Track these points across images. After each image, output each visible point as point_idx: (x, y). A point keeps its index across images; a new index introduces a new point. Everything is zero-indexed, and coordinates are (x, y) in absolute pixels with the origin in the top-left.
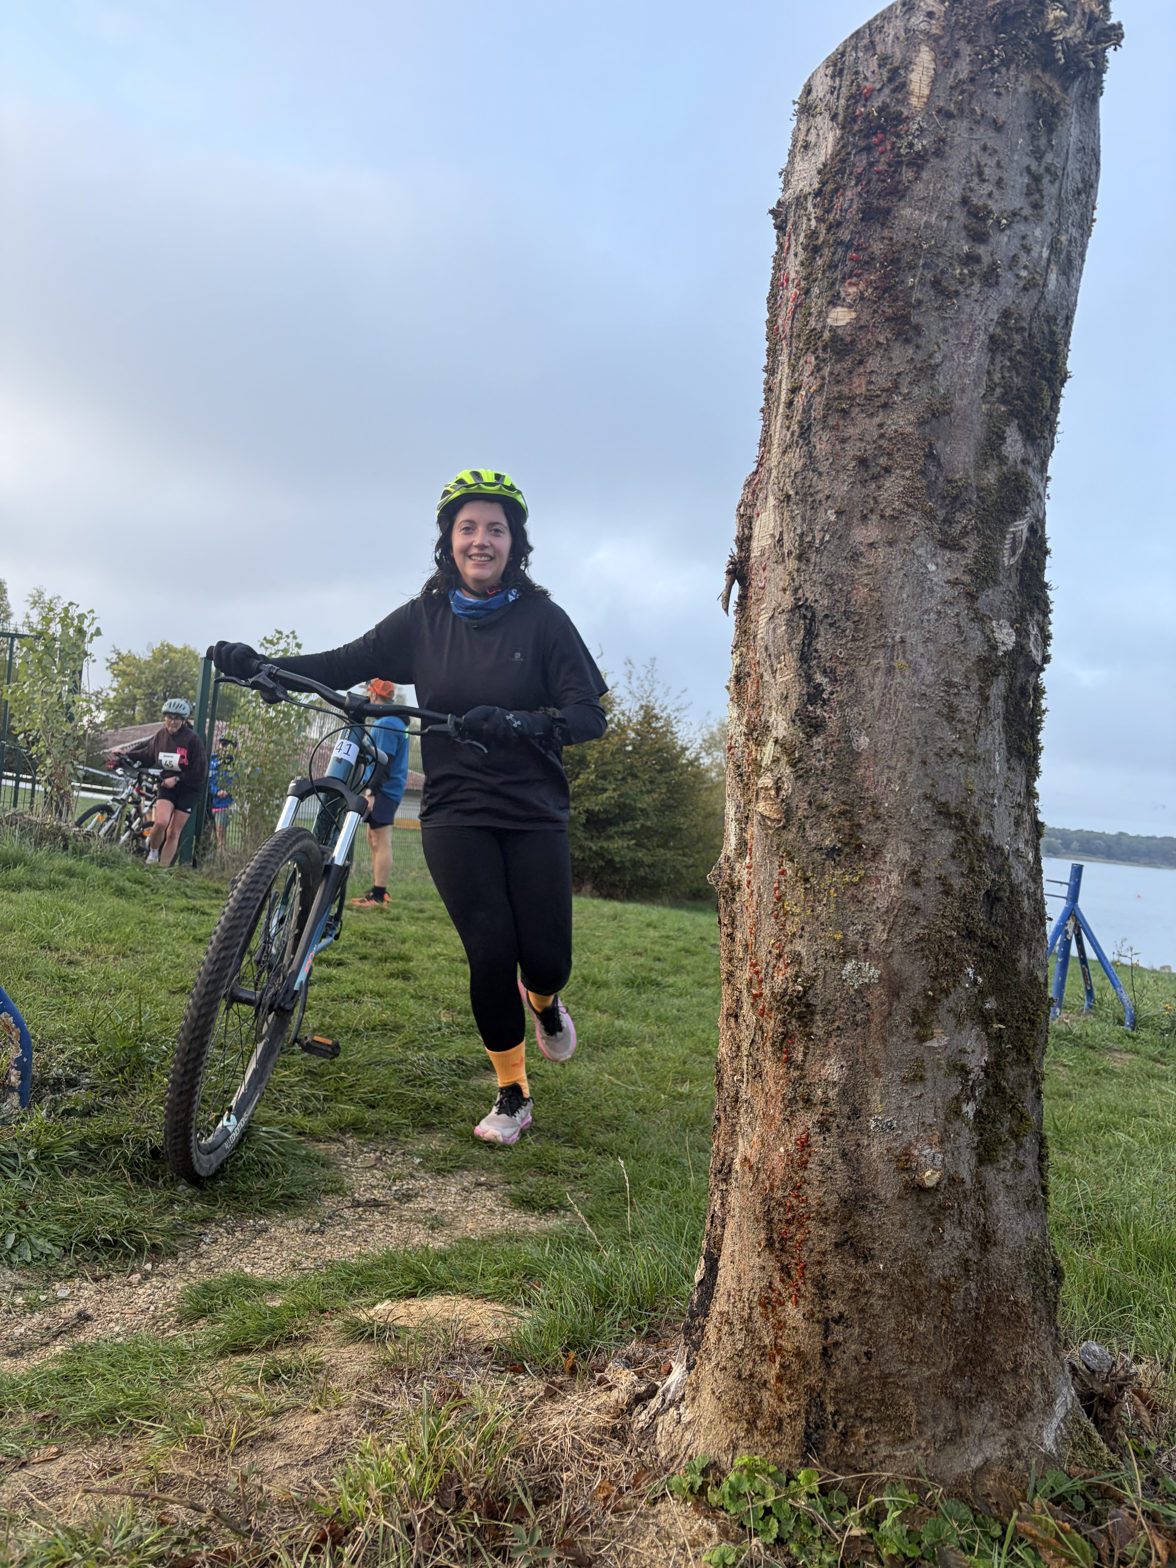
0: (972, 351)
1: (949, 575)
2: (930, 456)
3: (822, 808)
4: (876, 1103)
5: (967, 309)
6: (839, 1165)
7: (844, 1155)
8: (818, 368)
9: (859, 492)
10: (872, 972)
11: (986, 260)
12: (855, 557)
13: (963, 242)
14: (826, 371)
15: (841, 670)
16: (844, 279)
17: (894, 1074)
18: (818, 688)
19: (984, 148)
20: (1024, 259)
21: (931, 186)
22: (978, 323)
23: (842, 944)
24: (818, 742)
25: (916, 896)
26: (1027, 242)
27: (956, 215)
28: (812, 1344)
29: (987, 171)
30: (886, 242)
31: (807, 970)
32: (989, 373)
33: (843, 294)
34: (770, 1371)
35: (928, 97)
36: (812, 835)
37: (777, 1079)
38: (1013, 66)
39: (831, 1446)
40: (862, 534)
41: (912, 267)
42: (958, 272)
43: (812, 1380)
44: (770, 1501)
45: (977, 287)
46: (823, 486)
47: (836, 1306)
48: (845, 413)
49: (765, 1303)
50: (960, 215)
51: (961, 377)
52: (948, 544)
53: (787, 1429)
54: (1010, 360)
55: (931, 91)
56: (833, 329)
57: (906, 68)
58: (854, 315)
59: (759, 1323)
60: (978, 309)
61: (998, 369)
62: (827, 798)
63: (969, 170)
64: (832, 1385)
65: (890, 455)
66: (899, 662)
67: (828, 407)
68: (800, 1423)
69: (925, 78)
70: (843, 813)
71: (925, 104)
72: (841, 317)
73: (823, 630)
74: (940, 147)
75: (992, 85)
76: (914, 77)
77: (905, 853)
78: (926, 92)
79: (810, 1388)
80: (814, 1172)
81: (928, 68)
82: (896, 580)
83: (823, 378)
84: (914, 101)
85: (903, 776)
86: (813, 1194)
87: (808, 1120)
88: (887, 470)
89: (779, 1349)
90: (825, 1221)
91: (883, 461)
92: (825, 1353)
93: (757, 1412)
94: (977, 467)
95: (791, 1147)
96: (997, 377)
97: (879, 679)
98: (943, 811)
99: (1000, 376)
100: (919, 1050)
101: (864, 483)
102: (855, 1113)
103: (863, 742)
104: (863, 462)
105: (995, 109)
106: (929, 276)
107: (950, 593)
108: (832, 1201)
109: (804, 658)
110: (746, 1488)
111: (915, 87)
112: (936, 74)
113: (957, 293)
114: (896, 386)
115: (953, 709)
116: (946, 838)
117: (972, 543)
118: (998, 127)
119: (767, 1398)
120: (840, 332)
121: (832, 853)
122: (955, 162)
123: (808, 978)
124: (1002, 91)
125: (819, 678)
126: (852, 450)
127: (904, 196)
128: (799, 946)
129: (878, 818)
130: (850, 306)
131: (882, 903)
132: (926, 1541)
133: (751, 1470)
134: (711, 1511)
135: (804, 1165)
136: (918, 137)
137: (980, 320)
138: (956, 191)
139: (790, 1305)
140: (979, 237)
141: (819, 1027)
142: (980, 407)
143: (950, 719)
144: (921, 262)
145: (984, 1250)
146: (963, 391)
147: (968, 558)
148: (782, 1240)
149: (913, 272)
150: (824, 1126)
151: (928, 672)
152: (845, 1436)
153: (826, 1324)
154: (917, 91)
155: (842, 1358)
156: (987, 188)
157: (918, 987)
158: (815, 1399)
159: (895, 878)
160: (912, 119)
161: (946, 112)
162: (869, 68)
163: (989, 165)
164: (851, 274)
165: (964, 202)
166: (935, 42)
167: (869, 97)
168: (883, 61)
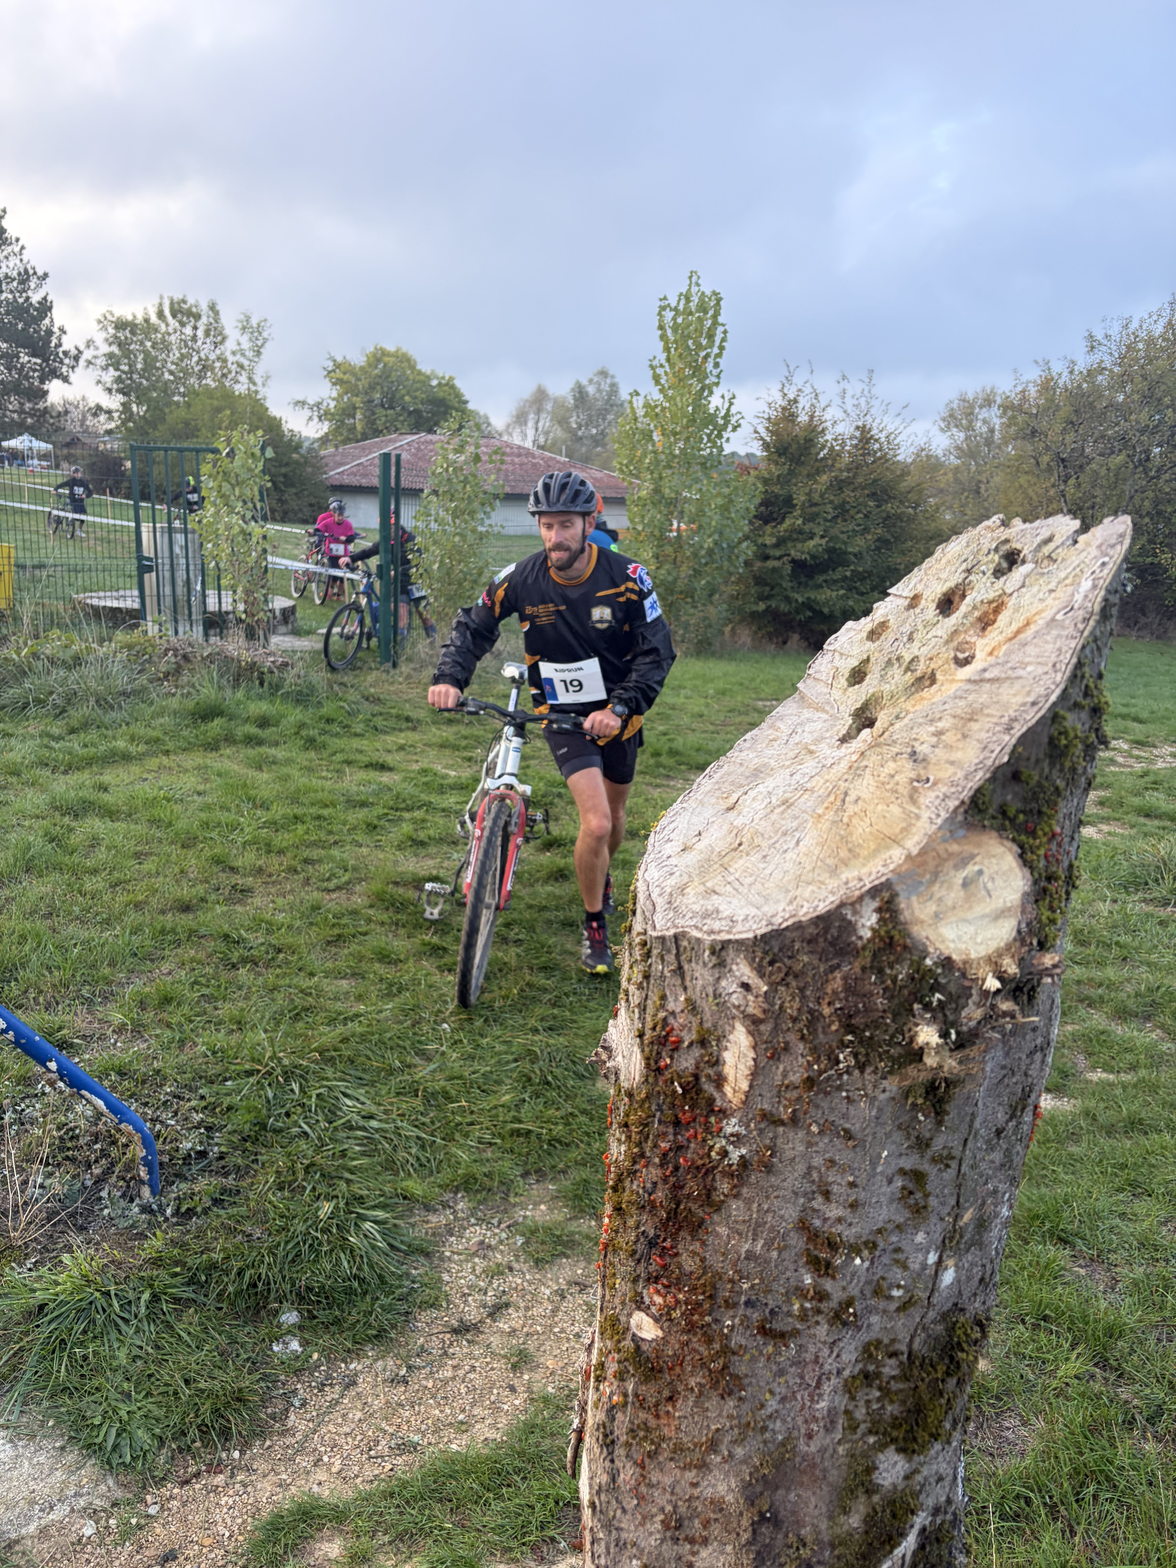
0: (820, 1395)
5: (812, 1349)
13: (803, 1271)
14: (631, 1387)
16: (648, 1280)
19: (833, 1163)
20: (897, 1275)
21: (755, 1205)
22: (827, 1367)
26: (901, 1256)
27: (793, 1242)
29: (835, 1188)
30: (697, 1259)
32: (847, 1412)
33: (647, 1300)
35: (747, 1094)
38: (869, 1070)
41: (730, 1305)
42: (796, 1307)
45: (823, 1328)
48: (653, 1455)
50: (797, 1241)
51: (806, 1422)
54: (880, 1389)
55: (751, 1086)
56: (636, 1339)
57: (718, 1040)
58: (660, 1333)
60: (826, 1351)
61: (862, 1403)
63: (808, 1187)
65: (707, 1524)
67: (632, 1431)
69: (741, 1066)
71: (744, 1103)
72: (646, 1327)
74: (767, 1159)
75: (839, 1088)
76: (728, 1057)
78: (744, 1086)
81: (745, 1055)
83: (625, 1395)
84: (728, 1089)
88: (703, 1540)
94: (831, 1518)
96: (860, 1413)
99: (864, 1411)
101: (674, 1541)
104: (673, 1522)
105: (845, 1116)
106: (756, 1316)
111: (729, 1070)
112: (756, 1065)
113: (795, 1333)
114: (715, 1442)
118: (850, 1140)
120: (645, 1347)
122: (795, 1180)
124: (854, 1095)
126: (661, 1497)
127: (718, 1210)
130: (656, 1320)
136: (732, 1143)
137: (830, 1365)
138: (791, 1213)
142: (835, 1451)
144: (743, 1299)
146: (810, 1436)
149: (731, 1313)
154: (731, 1078)
156: (835, 1212)
160: (724, 1113)
161: (770, 1119)
162: (677, 1002)
163: (838, 1182)
164: (657, 1280)
165: (803, 1226)
166: (754, 1023)
167: (676, 1047)
168: (692, 1007)
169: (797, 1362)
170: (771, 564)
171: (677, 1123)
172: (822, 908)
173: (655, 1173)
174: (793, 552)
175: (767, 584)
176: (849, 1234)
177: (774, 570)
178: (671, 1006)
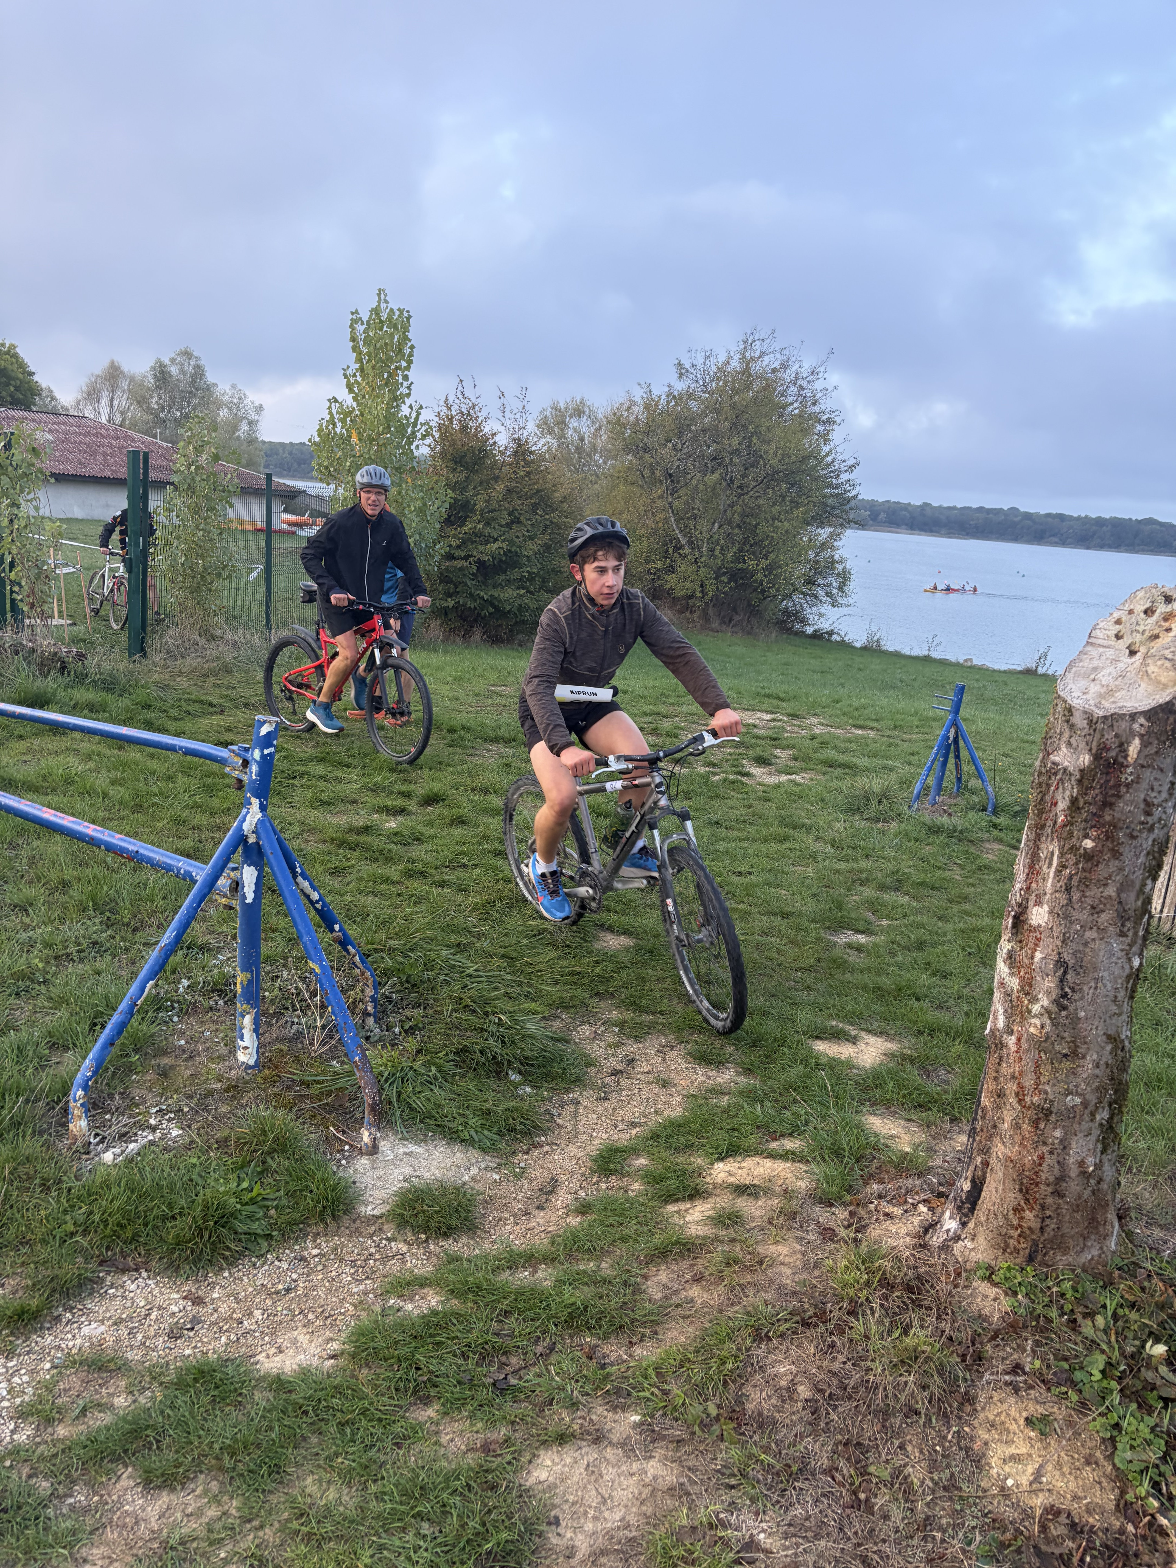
1: (1121, 947)
2: (1120, 903)
3: (1063, 1038)
4: (1074, 1145)
5: (1141, 842)
6: (1056, 1165)
7: (1058, 1162)
8: (1077, 864)
9: (1090, 918)
10: (1078, 1100)
11: (1151, 822)
12: (1086, 944)
13: (1142, 815)
14: (1081, 866)
15: (1077, 988)
16: (1092, 827)
17: (1081, 1135)
18: (1066, 994)
19: (1155, 779)
21: (1132, 795)
23: (1067, 1090)
24: (1064, 1013)
25: (1097, 1071)
28: (1036, 1225)
30: (1111, 816)
31: (1051, 1097)
32: (1145, 864)
33: (1090, 835)
34: (1015, 1234)
35: (1135, 759)
36: (1057, 1048)
37: (1030, 1132)
39: (1039, 1258)
40: (1089, 934)
41: (1121, 828)
42: (1139, 827)
43: (1034, 1237)
44: (1020, 1280)
45: (1144, 835)
46: (1076, 915)
47: (1048, 1213)
48: (1087, 886)
49: (1015, 1210)
50: (1142, 806)
52: (1122, 934)
53: (1021, 1252)
54: (1152, 858)
55: (1137, 757)
56: (1085, 849)
57: (1127, 743)
58: (1094, 844)
59: (1011, 1216)
62: (1066, 1035)
63: (1148, 787)
64: (1042, 1239)
65: (1105, 905)
66: (1100, 985)
67: (1080, 881)
68: (1028, 1251)
69: (1135, 751)
70: (1073, 1042)
71: (1134, 762)
72: (1088, 844)
73: (1070, 971)
74: (1138, 780)
75: (1163, 754)
76: (1131, 749)
77: (1095, 1057)
78: (1135, 757)
79: (1033, 1240)
80: (1045, 1167)
81: (1137, 747)
82: (1101, 954)
84: (1129, 759)
85: (1097, 1028)
86: (1043, 1176)
87: (1045, 1149)
88: (1103, 911)
89: (1020, 1226)
90: (1048, 1185)
91: (1101, 906)
92: (1041, 1228)
93: (1007, 1245)
94: (1136, 901)
95: (1035, 1158)
97: (1092, 991)
98: (1109, 1037)
100: (1091, 1124)
101: (1092, 914)
102: (1065, 1148)
103: (1082, 1014)
104: (1093, 907)
105: (1163, 764)
106: (1128, 832)
107: (1120, 954)
108: (1051, 1179)
109: (1061, 981)
110: (1008, 1275)
111: (1130, 753)
112: (1140, 750)
113: (1137, 836)
114: (1110, 876)
115: (1116, 997)
116: (1109, 1047)
117: (1130, 934)
118: (1162, 770)
119: (1012, 1242)
120: (1088, 850)
121: (1065, 1056)
122: (1144, 785)
123: (1051, 1101)
124: (1167, 757)
125: (1067, 990)
126: (1089, 901)
127: (1120, 798)
128: (1048, 1088)
129: (1085, 1043)
130: (1093, 840)
131: (1085, 1075)
132: (1080, 1290)
133: (1009, 1269)
134: (996, 1285)
135: (1040, 1165)
136: (1129, 775)
137: (1145, 846)
138: (1142, 796)
139: (1027, 1212)
140: (1148, 814)
141: (1053, 1118)
142: (1141, 876)
143: (1115, 1001)
145: (1099, 1183)
146: (1135, 873)
147: (1128, 940)
148: (1027, 1190)
150: (1051, 1153)
151: (1109, 986)
152: (1045, 1255)
153: (1043, 1220)
154: (1131, 755)
155: (1048, 1230)
156: (1153, 794)
157: (1093, 1103)
158: (1035, 1243)
159: (1090, 1066)
160: (1127, 766)
161: (1143, 766)
162: (1109, 736)
163: (1156, 785)
164: (1094, 826)
165: (1145, 800)
166: (1142, 736)
167: (1109, 749)
168: (1116, 736)
169: (1135, 847)
170: (459, 564)
171: (1107, 773)
172: (1167, 699)
173: (1097, 791)
174: (475, 553)
175: (452, 582)
176: (1156, 802)
177: (461, 569)
178: (1106, 736)
